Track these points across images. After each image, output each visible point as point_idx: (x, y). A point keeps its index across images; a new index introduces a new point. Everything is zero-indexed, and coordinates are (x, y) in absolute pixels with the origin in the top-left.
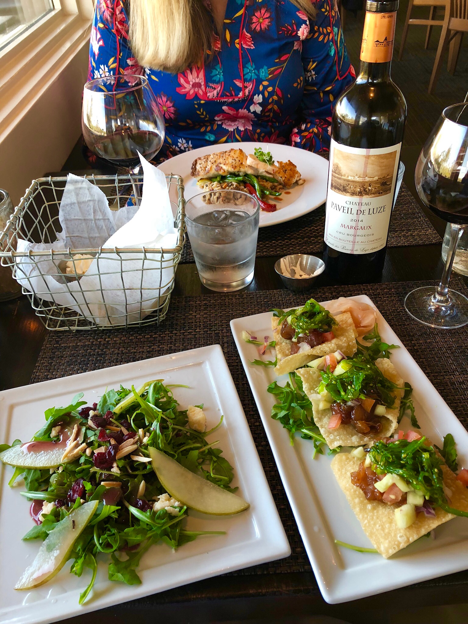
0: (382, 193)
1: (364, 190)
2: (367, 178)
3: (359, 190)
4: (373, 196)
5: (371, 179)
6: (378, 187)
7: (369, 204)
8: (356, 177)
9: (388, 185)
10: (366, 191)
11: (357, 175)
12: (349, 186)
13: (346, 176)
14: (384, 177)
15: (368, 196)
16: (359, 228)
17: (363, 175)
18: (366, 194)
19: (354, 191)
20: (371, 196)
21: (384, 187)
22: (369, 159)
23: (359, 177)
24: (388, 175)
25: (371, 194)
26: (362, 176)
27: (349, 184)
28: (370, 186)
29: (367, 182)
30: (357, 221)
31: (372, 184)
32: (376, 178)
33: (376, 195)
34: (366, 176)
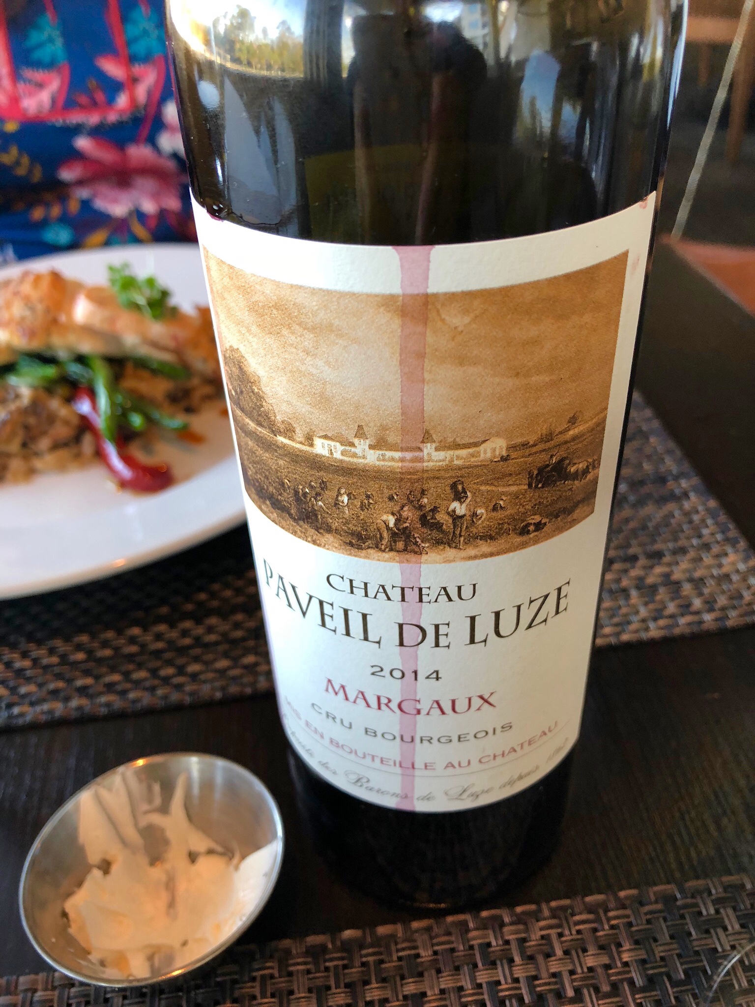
0: (539, 526)
1: (423, 520)
2: (429, 449)
3: (392, 521)
4: (485, 547)
5: (459, 457)
6: (516, 496)
7: (467, 592)
8: (361, 447)
9: (575, 476)
10: (438, 526)
11: (360, 433)
12: (329, 495)
13: (299, 435)
14: (548, 437)
15: (451, 553)
16: (424, 706)
17: (404, 431)
18: (438, 542)
19: (365, 525)
20: (472, 552)
21: (548, 495)
22: (425, 321)
23: (379, 444)
24: (573, 421)
25: (473, 539)
26: (392, 438)
27: (324, 485)
28: (459, 496)
29: (435, 475)
30: (410, 676)
31: (471, 485)
32: (496, 447)
33: (501, 543)
34: (427, 437)
